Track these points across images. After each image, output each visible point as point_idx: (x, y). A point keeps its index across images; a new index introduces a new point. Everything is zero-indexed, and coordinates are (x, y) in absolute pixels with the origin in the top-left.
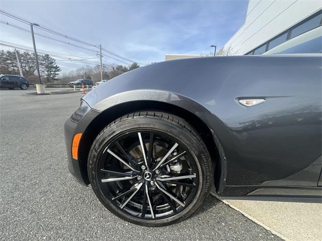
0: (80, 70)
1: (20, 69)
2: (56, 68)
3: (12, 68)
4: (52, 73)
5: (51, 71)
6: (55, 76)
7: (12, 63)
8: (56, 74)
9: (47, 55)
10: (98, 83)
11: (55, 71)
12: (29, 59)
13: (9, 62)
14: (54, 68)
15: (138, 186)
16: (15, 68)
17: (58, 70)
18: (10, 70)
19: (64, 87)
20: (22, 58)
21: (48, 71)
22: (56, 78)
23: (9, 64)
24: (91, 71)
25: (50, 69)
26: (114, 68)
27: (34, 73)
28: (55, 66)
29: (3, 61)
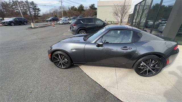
0: (51, 10)
1: (20, 11)
2: (38, 9)
3: (16, 10)
4: (37, 12)
5: (36, 11)
6: (38, 14)
7: (16, 8)
8: (38, 13)
9: (33, 2)
10: (61, 19)
11: (38, 11)
12: (24, 5)
13: (14, 7)
14: (37, 9)
15: (60, 62)
16: (18, 11)
17: (39, 11)
18: (15, 12)
19: (44, 22)
20: (20, 4)
21: (34, 12)
22: (39, 15)
23: (15, 8)
24: (57, 10)
25: (35, 10)
26: (69, 8)
27: (28, 13)
28: (37, 8)
29: (11, 6)
